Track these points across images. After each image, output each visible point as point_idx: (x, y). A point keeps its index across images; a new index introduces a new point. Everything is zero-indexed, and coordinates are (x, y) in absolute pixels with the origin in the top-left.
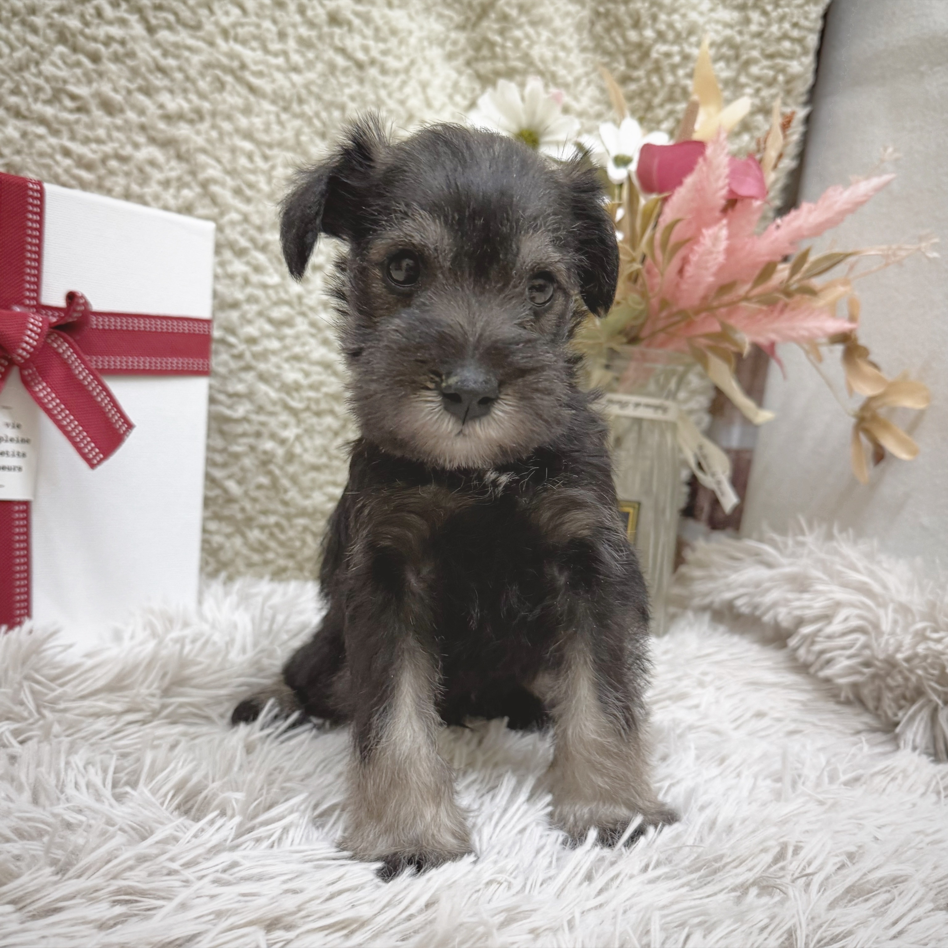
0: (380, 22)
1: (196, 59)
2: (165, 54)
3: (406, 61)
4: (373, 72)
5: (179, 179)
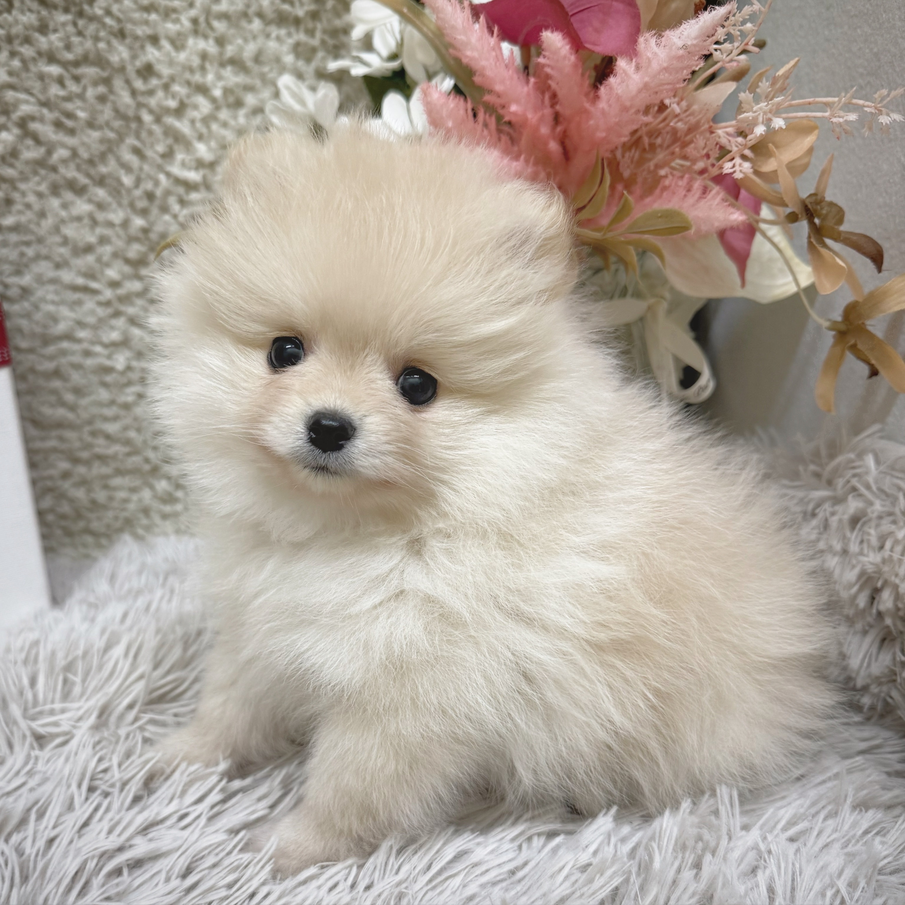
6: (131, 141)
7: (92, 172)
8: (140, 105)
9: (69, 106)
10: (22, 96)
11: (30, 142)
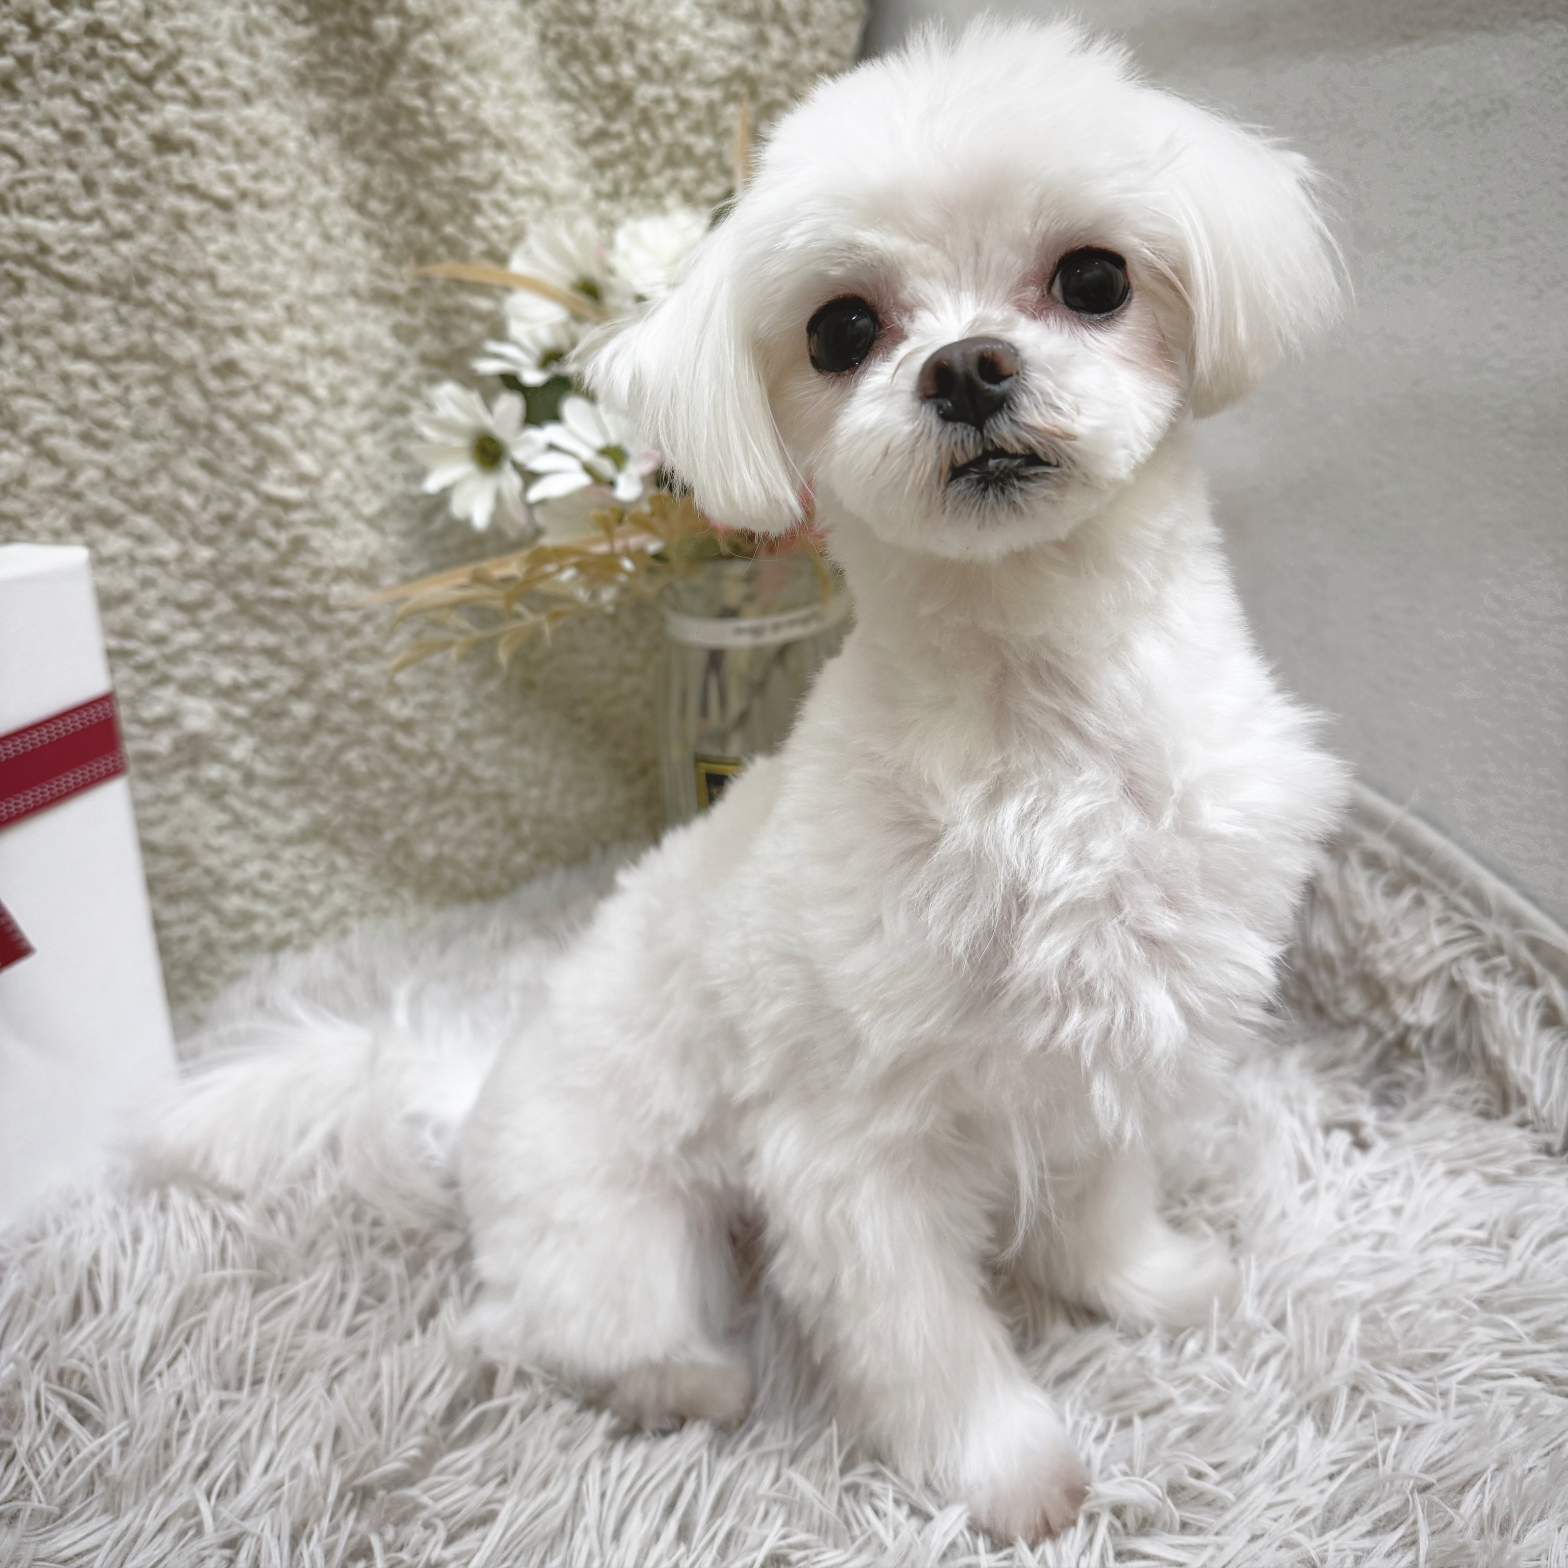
0: (239, 132)
3: (290, 182)
4: (247, 210)
6: (198, 452)
7: (135, 495)
8: (215, 409)
9: (103, 413)
10: (37, 403)
11: (44, 464)
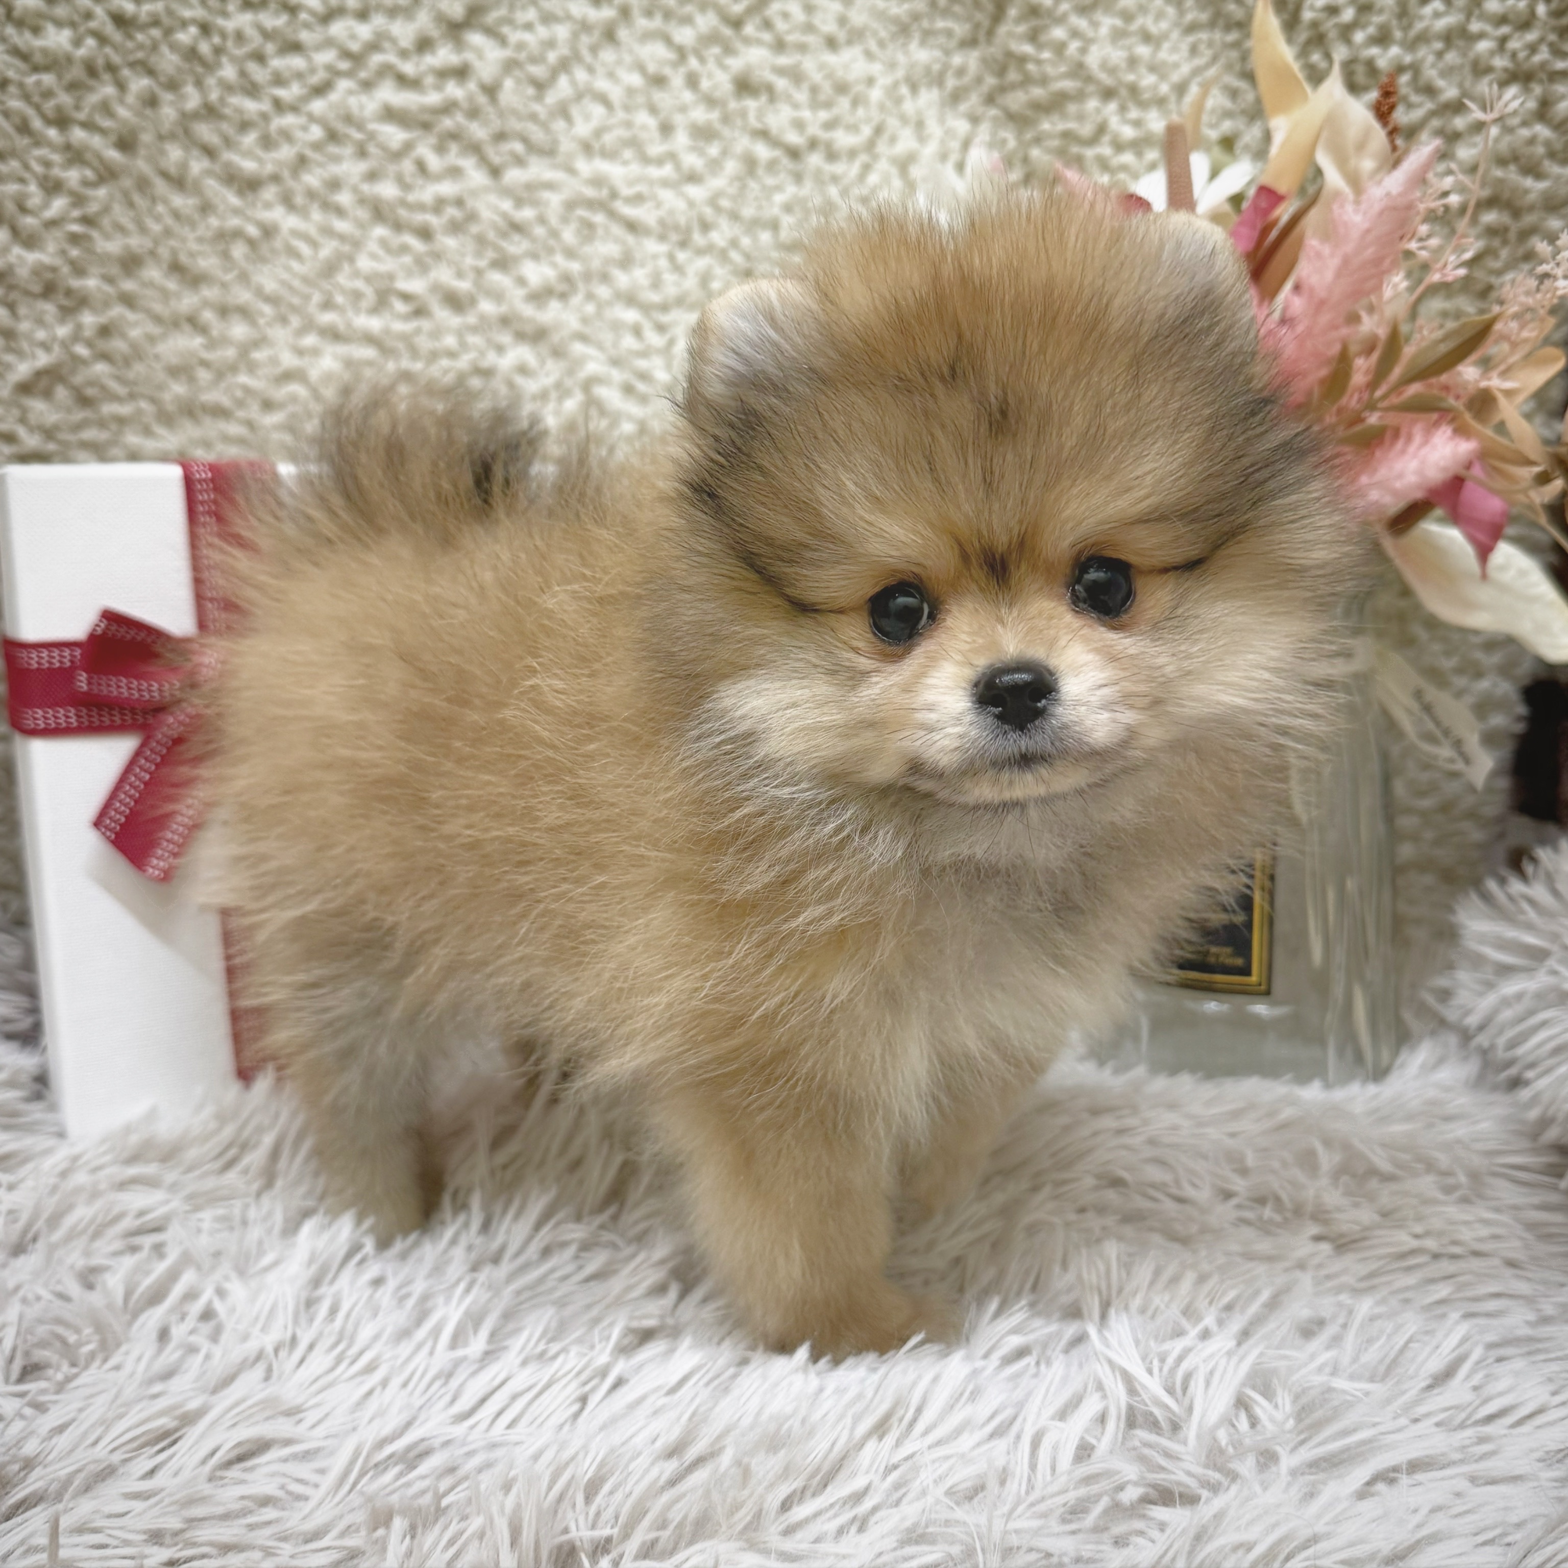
0: (817, 77)
1: (554, 201)
2: (519, 202)
3: (867, 131)
4: (815, 160)
5: (558, 385)
